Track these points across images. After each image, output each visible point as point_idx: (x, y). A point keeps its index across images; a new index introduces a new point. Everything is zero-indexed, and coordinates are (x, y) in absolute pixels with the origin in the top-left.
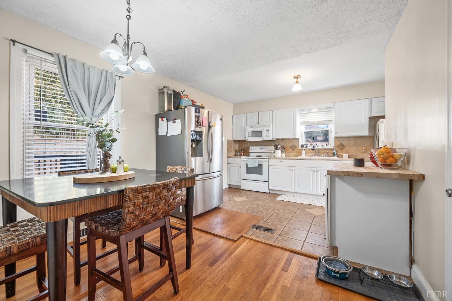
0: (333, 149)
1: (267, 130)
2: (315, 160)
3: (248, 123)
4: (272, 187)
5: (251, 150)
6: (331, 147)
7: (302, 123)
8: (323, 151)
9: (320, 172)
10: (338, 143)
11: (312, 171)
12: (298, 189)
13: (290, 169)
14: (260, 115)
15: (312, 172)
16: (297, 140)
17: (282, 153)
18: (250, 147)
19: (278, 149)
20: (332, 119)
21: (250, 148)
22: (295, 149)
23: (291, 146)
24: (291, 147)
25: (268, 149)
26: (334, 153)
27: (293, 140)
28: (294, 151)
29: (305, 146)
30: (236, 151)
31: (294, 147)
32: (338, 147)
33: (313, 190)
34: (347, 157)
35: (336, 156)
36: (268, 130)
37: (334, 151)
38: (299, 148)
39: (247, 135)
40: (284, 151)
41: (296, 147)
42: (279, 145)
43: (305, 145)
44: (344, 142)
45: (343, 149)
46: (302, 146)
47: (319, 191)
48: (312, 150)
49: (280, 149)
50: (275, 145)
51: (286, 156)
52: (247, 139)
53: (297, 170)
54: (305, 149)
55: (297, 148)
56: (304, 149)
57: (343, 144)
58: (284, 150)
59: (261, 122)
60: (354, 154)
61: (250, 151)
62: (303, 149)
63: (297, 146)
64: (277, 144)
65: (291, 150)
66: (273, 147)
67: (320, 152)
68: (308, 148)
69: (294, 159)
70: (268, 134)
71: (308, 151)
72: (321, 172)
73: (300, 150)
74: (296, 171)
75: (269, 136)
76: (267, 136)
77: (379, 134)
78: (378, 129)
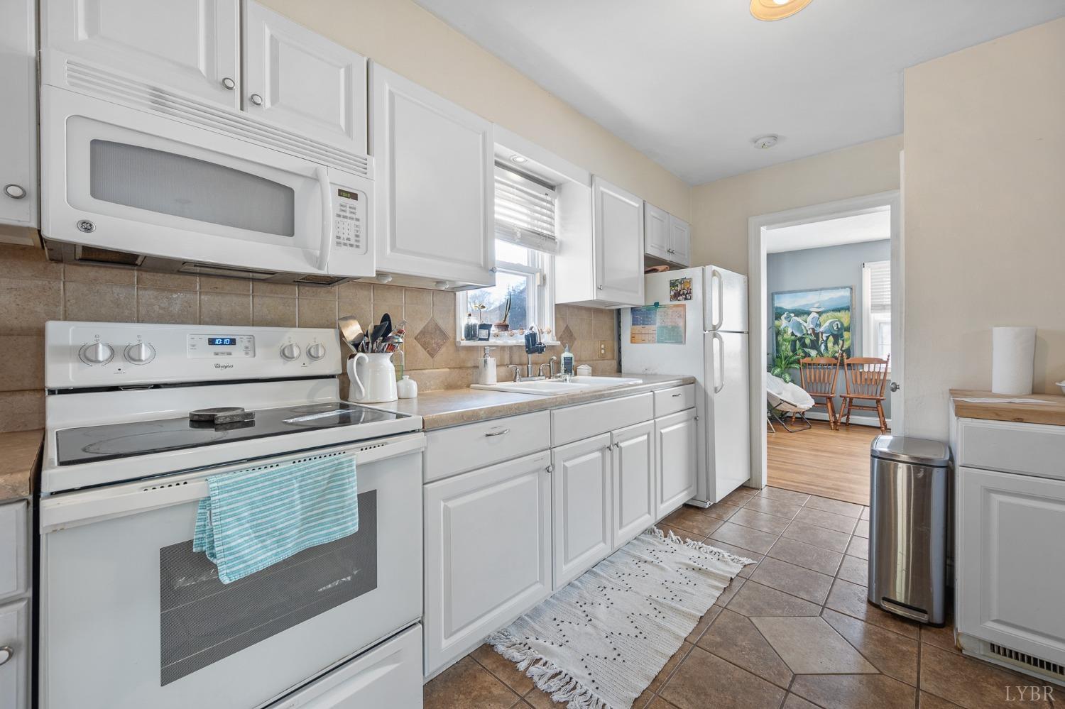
1: (341, 193)
5: (71, 367)
10: (562, 326)
13: (539, 470)
18: (50, 325)
21: (51, 342)
23: (423, 333)
24: (422, 338)
26: (568, 362)
27: (430, 298)
28: (438, 357)
31: (434, 339)
32: (562, 337)
37: (567, 354)
38: (458, 342)
41: (444, 335)
46: (471, 332)
53: (563, 464)
55: (449, 342)
60: (590, 362)
61: (62, 374)
63: (450, 334)
65: (423, 353)
68: (496, 341)
69: (551, 407)
70: (348, 229)
73: (462, 354)
75: (358, 246)
76: (345, 244)
77: (684, 306)
78: (672, 293)
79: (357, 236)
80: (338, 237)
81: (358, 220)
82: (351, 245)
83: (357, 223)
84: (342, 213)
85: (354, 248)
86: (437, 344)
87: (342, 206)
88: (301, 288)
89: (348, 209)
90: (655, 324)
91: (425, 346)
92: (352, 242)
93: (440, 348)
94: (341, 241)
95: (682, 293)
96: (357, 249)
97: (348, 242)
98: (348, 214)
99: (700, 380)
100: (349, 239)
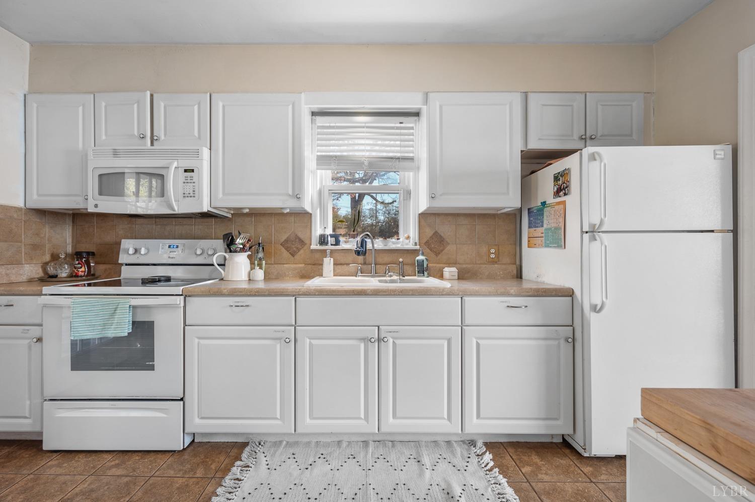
0: (415, 252)
1: (186, 171)
2: (376, 293)
3: (104, 137)
4: (197, 421)
5: (125, 256)
6: (410, 246)
7: (324, 161)
8: (386, 258)
9: (391, 341)
10: (429, 232)
11: (363, 339)
12: (312, 417)
13: (280, 339)
14: (160, 106)
15: (362, 345)
16: (304, 217)
17: (252, 263)
18: (123, 241)
19: (236, 251)
20: (411, 155)
21: (122, 247)
22: (299, 250)
23: (287, 241)
24: (286, 244)
25: (199, 252)
26: (421, 264)
27: (292, 219)
28: (297, 257)
29: (331, 240)
30: (55, 257)
31: (295, 245)
32: (427, 243)
33: (367, 418)
34: (456, 277)
35: (426, 273)
36: (193, 171)
37: (420, 257)
38: (313, 247)
39: (92, 185)
40: (260, 259)
41: (302, 242)
42: (240, 234)
43: (332, 236)
44: (446, 230)
45: (442, 251)
46: (323, 240)
47: (391, 419)
48: (358, 253)
49: (243, 250)
50: (227, 234)
51: (267, 278)
52: (96, 206)
53: (308, 341)
54: (332, 251)
55: (305, 247)
56: (328, 252)
57: (442, 235)
58: (261, 255)
59: (163, 137)
60: (469, 266)
61: (123, 259)
62: (325, 251)
63: (307, 242)
64: (235, 233)
65: (285, 254)
66: (220, 244)
67: (380, 260)
68: (343, 246)
69: (296, 295)
70: (189, 188)
71: (341, 258)
72: (397, 342)
73: (317, 255)
74: (305, 343)
75: (194, 197)
76: (188, 197)
77: (564, 203)
78: (556, 189)
79: (194, 191)
80: (184, 194)
81: (194, 183)
82: (191, 197)
83: (194, 184)
84: (186, 181)
85: (192, 198)
86: (297, 248)
87: (186, 177)
88: (216, 219)
89: (189, 178)
90: (542, 226)
91: (287, 249)
92: (192, 195)
93: (299, 251)
94: (186, 195)
95: (562, 187)
96: (194, 198)
97: (189, 195)
98: (189, 181)
99: (577, 292)
100: (189, 194)
